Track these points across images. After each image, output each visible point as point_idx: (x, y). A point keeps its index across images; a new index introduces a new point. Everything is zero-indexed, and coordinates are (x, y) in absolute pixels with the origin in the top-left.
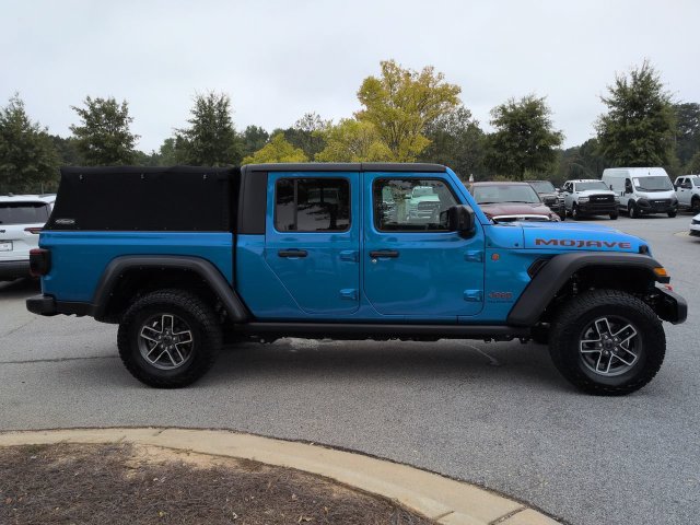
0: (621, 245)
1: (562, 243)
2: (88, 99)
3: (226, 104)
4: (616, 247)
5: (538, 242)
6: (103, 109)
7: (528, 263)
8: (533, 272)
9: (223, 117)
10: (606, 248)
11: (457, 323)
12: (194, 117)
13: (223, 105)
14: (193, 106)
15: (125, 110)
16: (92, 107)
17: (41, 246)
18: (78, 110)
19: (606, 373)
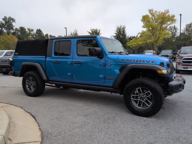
0: (152, 62)
1: (130, 61)
2: (91, 29)
3: (125, 28)
4: (151, 62)
5: (122, 60)
6: (94, 32)
7: (120, 67)
8: (121, 70)
9: (124, 31)
10: (146, 63)
11: (98, 86)
12: (116, 32)
13: (124, 28)
14: (116, 29)
15: (99, 32)
16: (92, 31)
17: (13, 59)
18: (89, 32)
19: (140, 108)
